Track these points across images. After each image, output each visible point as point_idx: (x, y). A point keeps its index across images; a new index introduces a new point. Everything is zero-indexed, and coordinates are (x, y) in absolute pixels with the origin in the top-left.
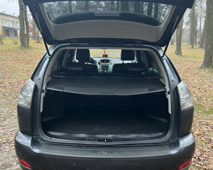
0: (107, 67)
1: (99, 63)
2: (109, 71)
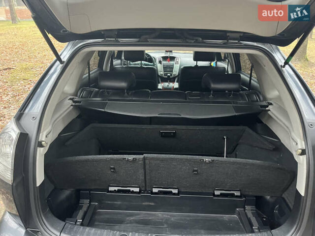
0: (171, 68)
1: (160, 62)
2: (174, 73)
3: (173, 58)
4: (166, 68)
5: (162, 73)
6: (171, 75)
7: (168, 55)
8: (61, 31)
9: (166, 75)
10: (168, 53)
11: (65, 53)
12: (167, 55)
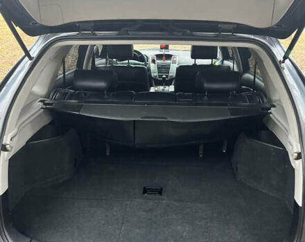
0: (167, 68)
1: (154, 61)
2: (170, 75)
3: (169, 57)
4: (160, 68)
5: (156, 74)
6: (167, 76)
7: (164, 52)
8: (31, 24)
9: (160, 76)
10: (163, 50)
11: (35, 48)
12: (162, 53)
